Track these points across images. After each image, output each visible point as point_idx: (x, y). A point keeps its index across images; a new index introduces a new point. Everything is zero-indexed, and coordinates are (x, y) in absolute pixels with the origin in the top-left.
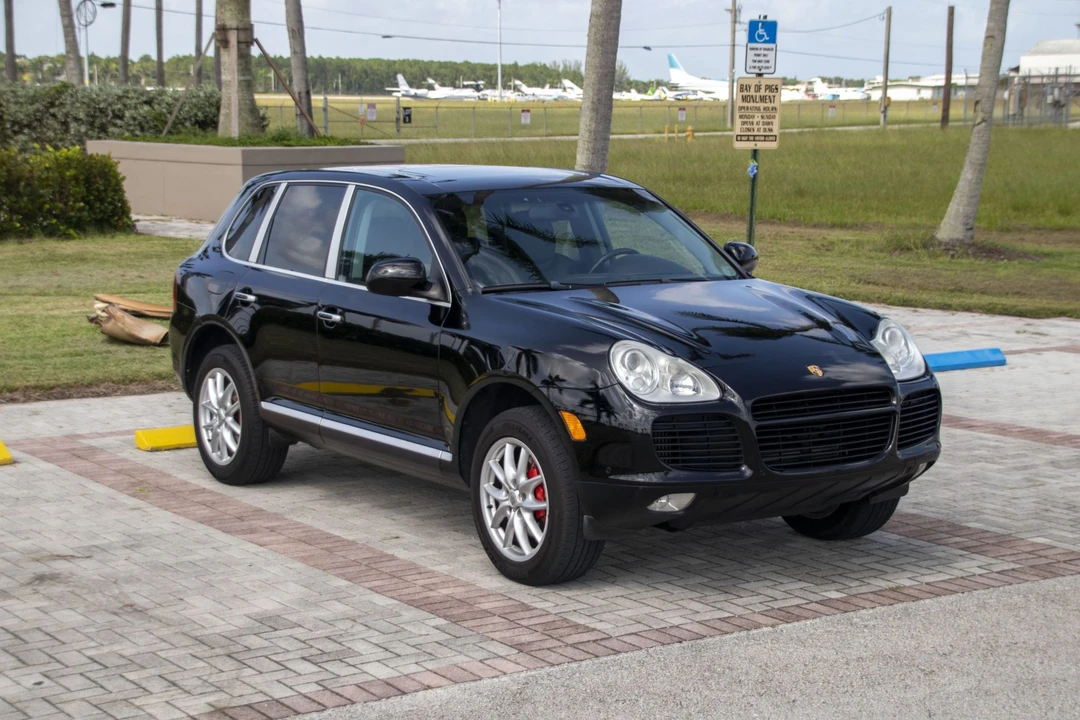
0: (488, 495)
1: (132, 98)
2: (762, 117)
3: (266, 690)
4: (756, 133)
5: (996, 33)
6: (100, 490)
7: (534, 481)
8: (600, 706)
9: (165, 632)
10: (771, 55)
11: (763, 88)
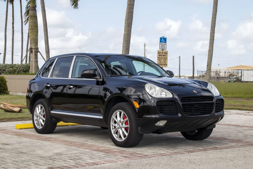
0: (112, 125)
1: (8, 66)
2: (164, 60)
3: (62, 164)
4: (162, 63)
5: (211, 50)
6: (8, 135)
7: (125, 120)
8: (150, 166)
9: (32, 156)
10: (165, 45)
11: (164, 53)
